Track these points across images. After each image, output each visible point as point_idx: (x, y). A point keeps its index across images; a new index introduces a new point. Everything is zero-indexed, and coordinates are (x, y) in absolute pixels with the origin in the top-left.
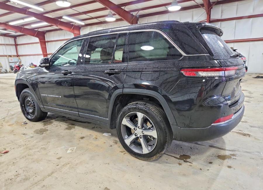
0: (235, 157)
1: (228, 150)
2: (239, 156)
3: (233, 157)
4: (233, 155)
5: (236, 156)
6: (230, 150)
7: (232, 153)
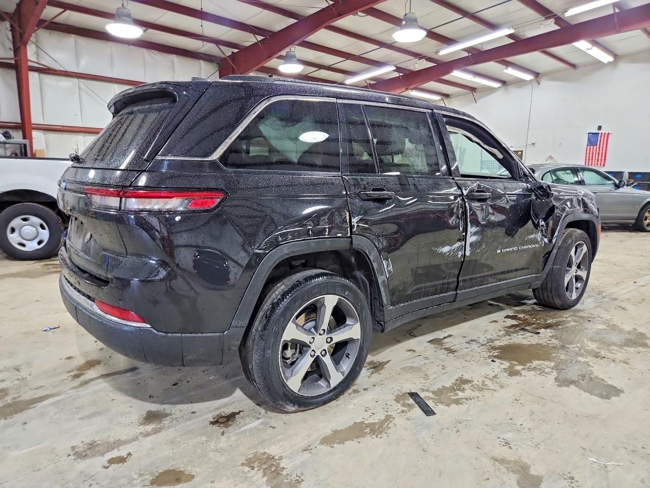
0: (73, 373)
1: (96, 378)
2: (67, 379)
3: (75, 372)
4: (77, 376)
5: (71, 376)
6: (92, 380)
7: (82, 378)
